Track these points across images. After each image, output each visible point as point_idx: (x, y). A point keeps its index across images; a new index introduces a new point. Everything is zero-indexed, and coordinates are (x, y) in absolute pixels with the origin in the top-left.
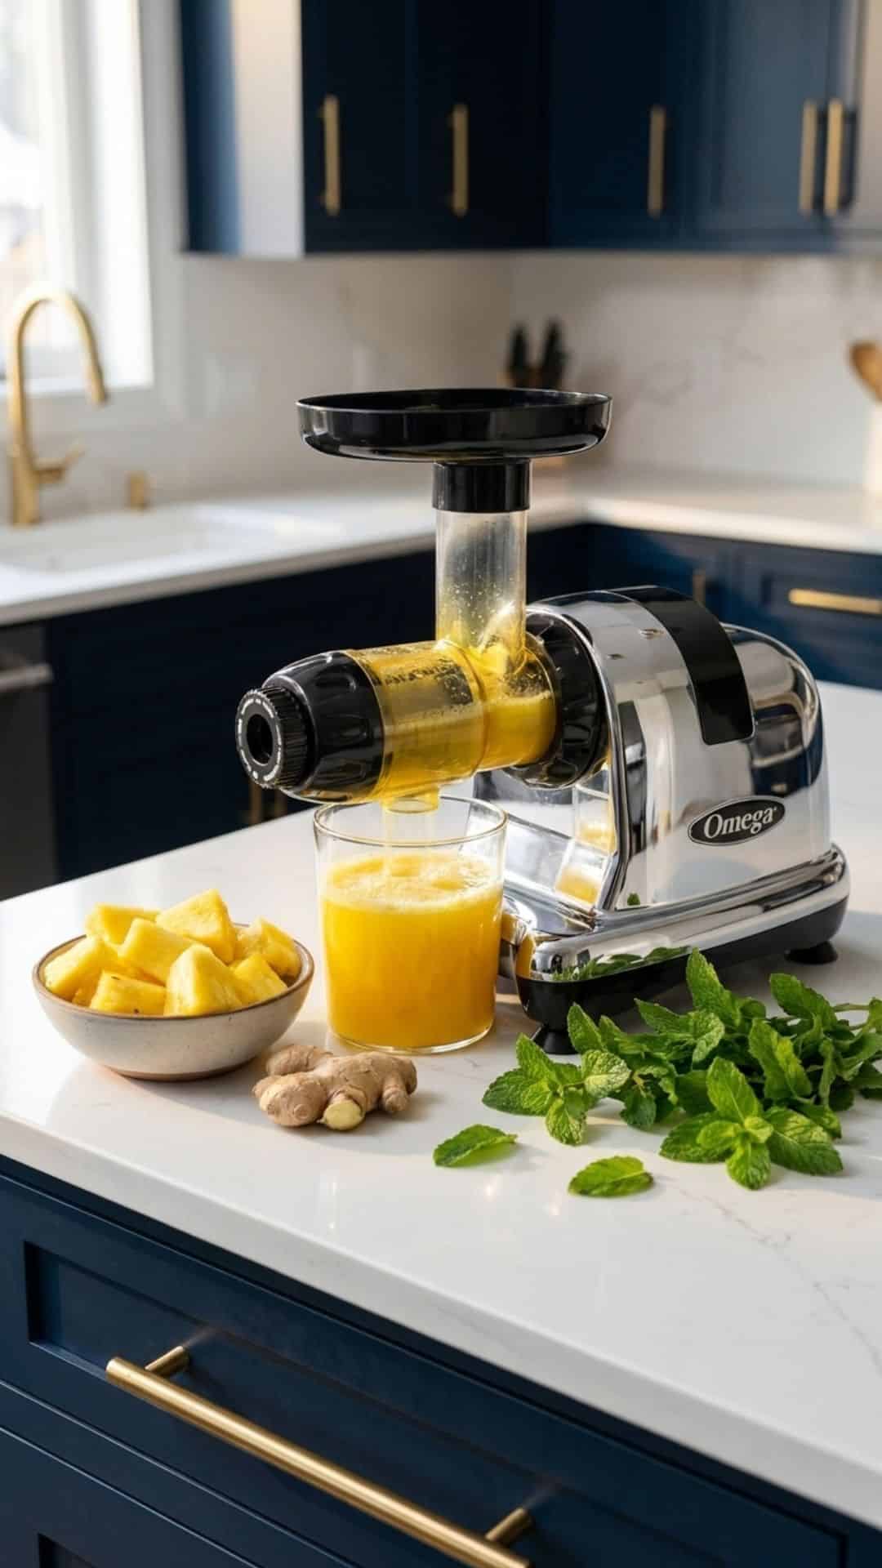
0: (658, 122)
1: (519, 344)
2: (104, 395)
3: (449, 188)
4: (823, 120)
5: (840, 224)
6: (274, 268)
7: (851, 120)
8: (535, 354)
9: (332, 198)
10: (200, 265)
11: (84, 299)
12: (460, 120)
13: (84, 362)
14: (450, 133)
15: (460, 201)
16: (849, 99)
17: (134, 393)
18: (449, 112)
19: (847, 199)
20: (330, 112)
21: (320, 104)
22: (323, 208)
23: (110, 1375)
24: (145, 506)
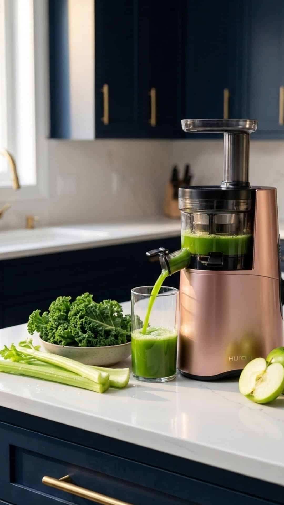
0: (226, 94)
1: (175, 172)
2: (19, 187)
3: (150, 117)
6: (83, 143)
8: (181, 175)
9: (106, 119)
10: (54, 142)
11: (12, 152)
12: (153, 93)
14: (150, 97)
15: (153, 121)
17: (29, 188)
18: (150, 90)
20: (106, 89)
21: (102, 87)
22: (103, 122)
23: (44, 482)
24: (32, 228)
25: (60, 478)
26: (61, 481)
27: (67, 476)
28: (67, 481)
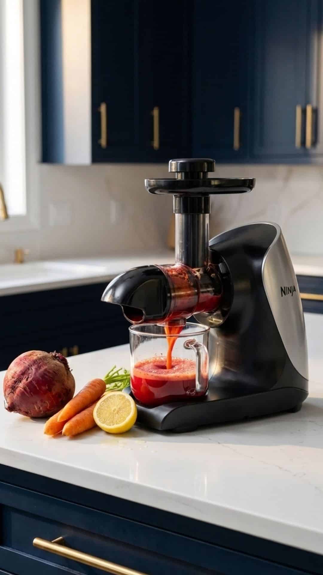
0: (237, 114)
2: (7, 216)
3: (152, 139)
4: (304, 112)
5: (313, 151)
6: (78, 169)
7: (315, 112)
9: (103, 141)
10: (46, 167)
12: (156, 113)
14: (152, 118)
15: (156, 144)
16: (315, 104)
17: (18, 218)
18: (153, 110)
19: (315, 142)
20: (103, 109)
21: (99, 106)
22: (100, 145)
23: (35, 544)
24: (22, 262)
25: (52, 540)
26: (55, 544)
27: (61, 538)
28: (60, 543)
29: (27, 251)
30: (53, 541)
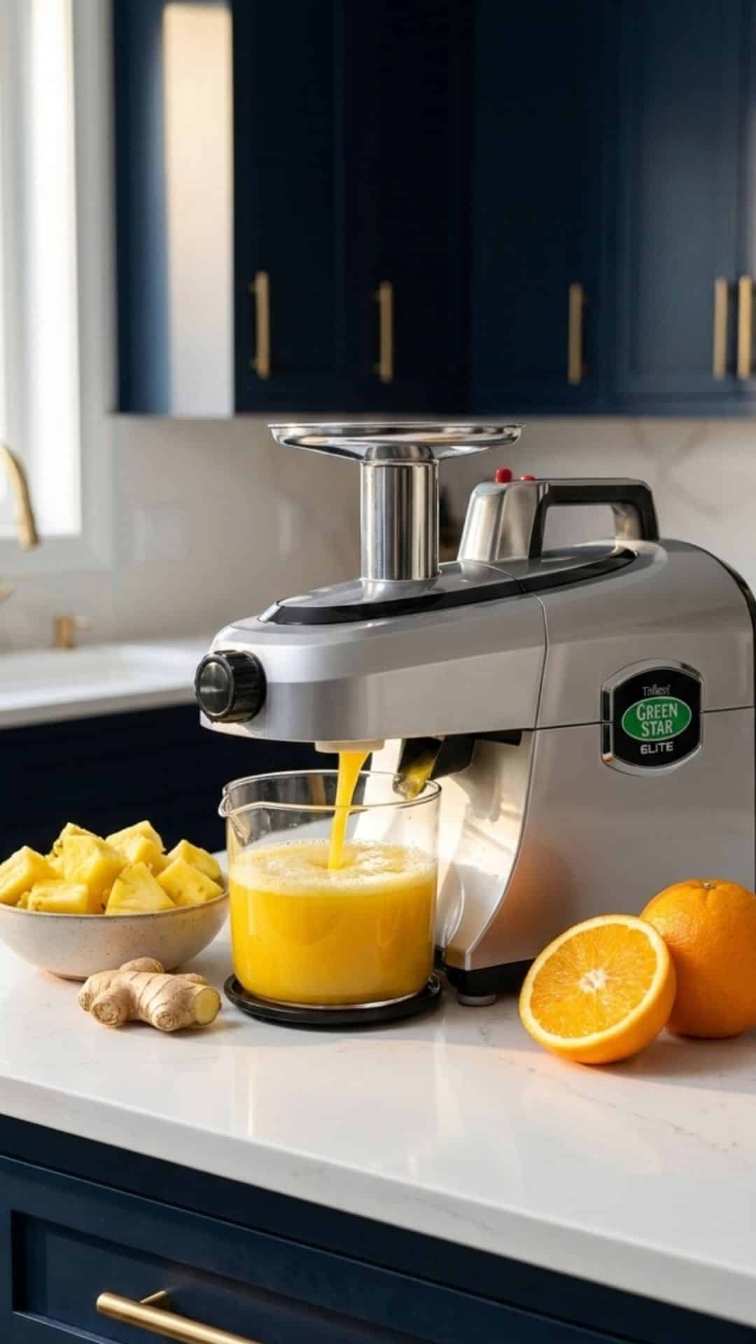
0: (576, 298)
2: (35, 539)
3: (377, 359)
4: (734, 294)
6: (202, 427)
9: (262, 363)
10: (127, 423)
11: (17, 449)
12: (385, 295)
13: (17, 510)
14: (377, 307)
15: (385, 369)
17: (63, 541)
18: (378, 288)
20: (261, 286)
21: (252, 279)
22: (254, 372)
23: (102, 1308)
24: (71, 645)
25: (142, 1299)
26: (147, 1307)
27: (161, 1293)
28: (158, 1305)
29: (81, 620)
30: (143, 1301)
